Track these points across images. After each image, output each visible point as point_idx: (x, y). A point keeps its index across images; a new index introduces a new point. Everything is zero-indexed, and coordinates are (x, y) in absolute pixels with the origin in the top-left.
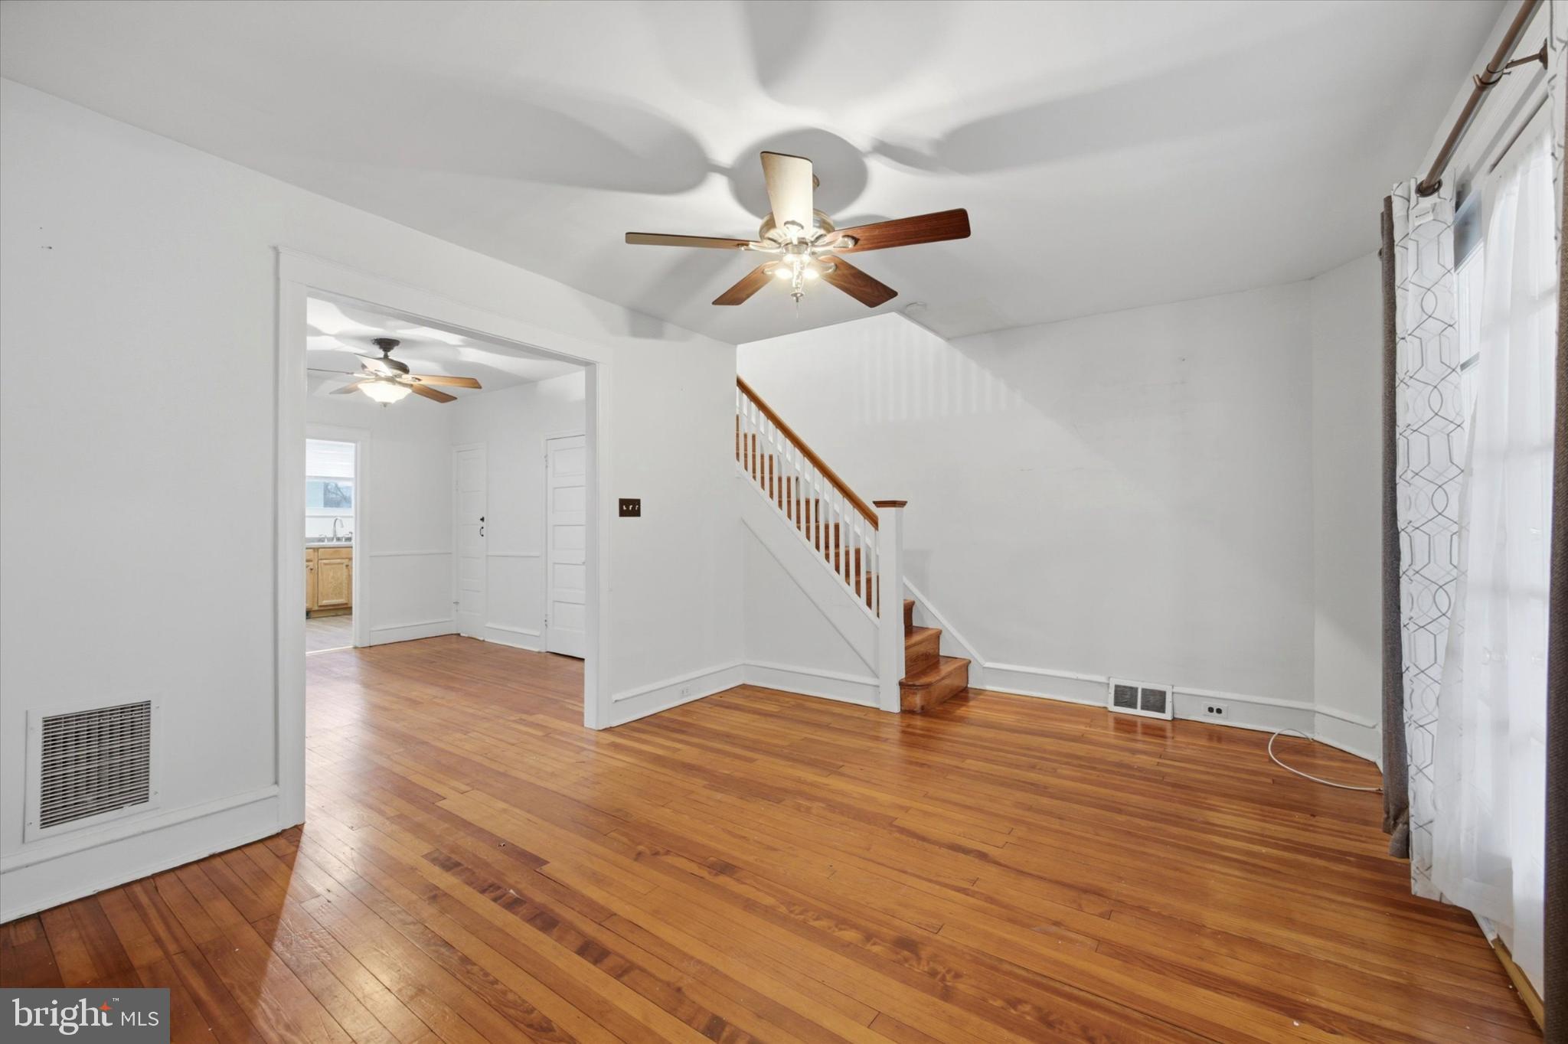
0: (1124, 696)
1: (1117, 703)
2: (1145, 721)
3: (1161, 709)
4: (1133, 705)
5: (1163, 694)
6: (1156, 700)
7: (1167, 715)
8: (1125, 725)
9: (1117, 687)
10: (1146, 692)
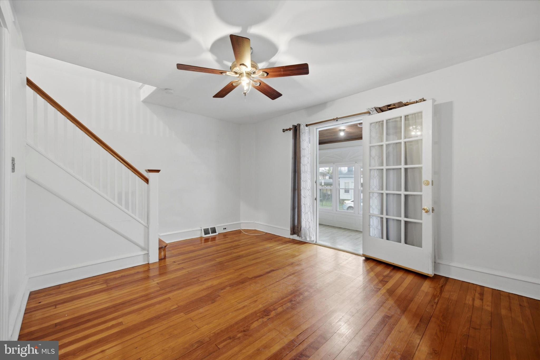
0: (206, 232)
1: (205, 234)
2: (212, 237)
3: (215, 232)
4: (209, 233)
5: (215, 228)
6: (214, 230)
7: (217, 234)
8: (207, 240)
9: (204, 229)
10: (211, 228)
